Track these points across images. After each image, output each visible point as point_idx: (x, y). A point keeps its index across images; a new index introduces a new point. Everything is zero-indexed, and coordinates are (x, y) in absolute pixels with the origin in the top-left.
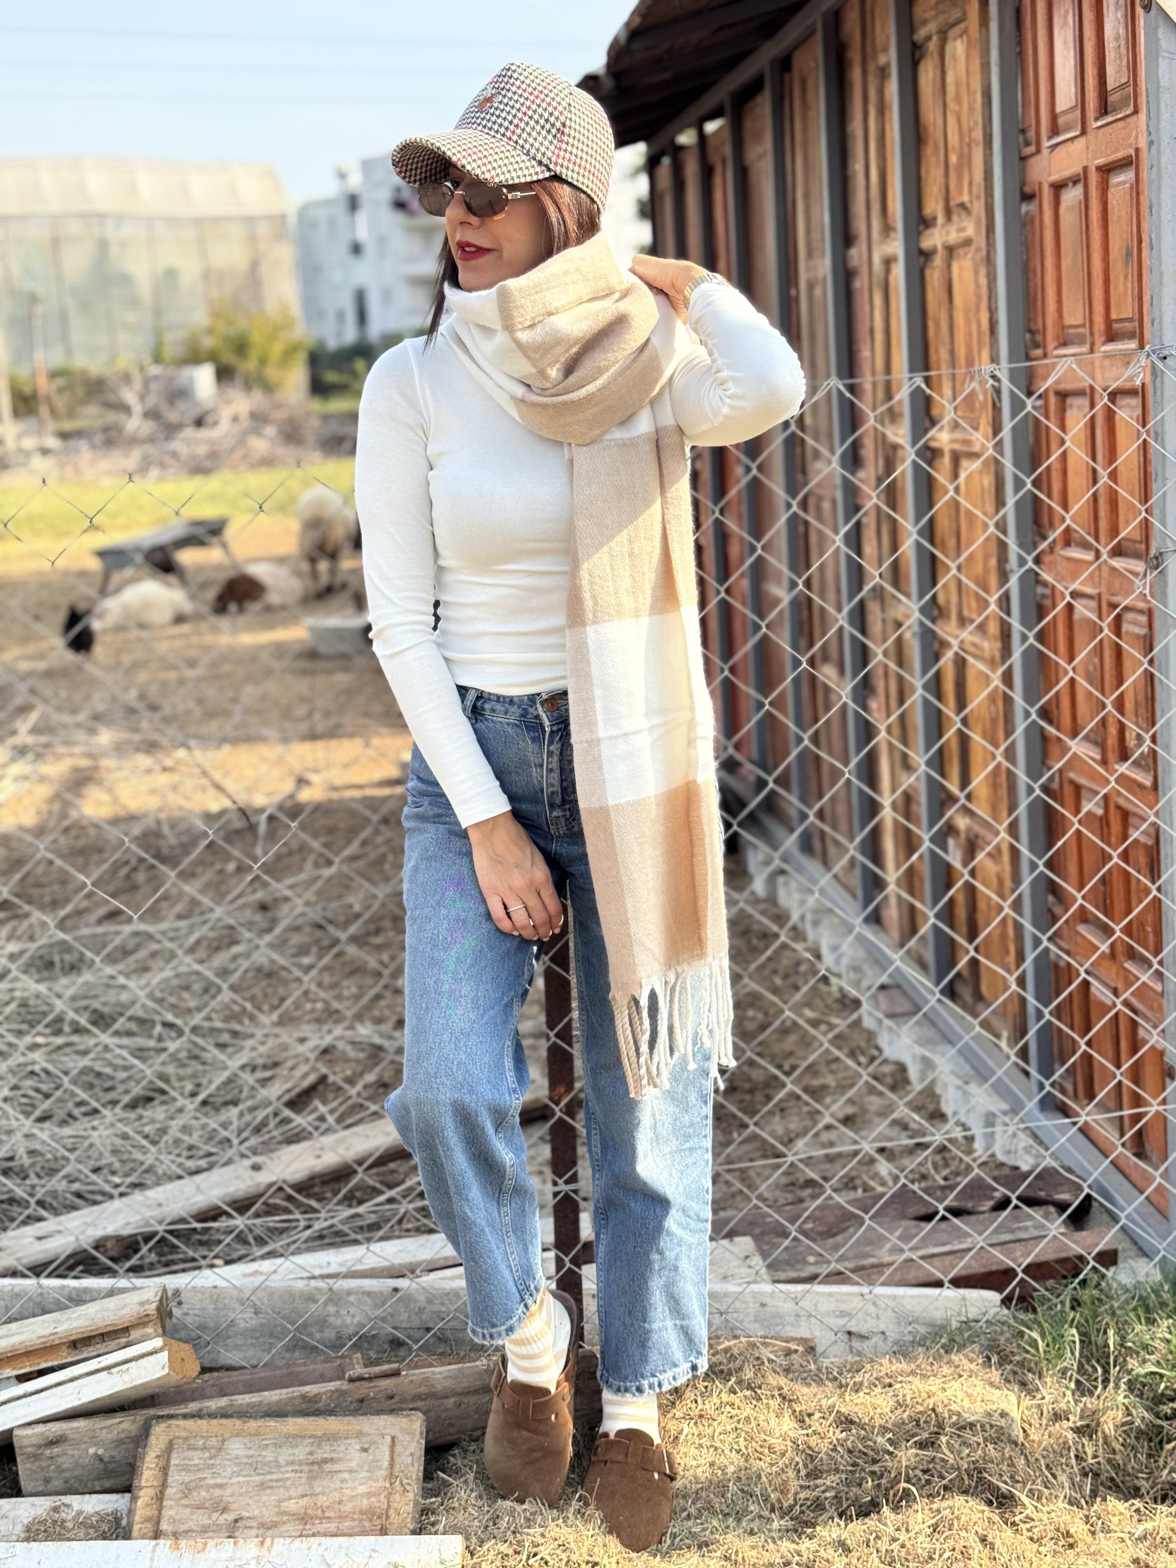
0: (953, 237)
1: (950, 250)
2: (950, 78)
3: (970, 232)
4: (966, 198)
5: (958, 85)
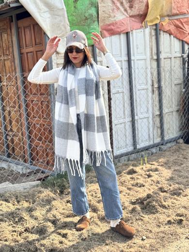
0: (5, 58)
1: (4, 60)
2: (3, 39)
3: (10, 57)
4: (8, 53)
5: (5, 40)
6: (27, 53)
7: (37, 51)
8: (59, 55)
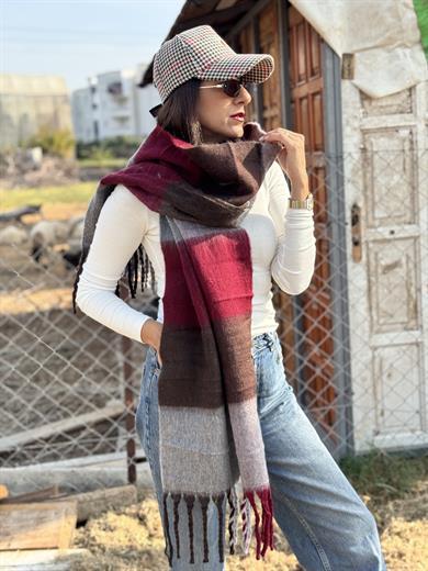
0: (273, 114)
3: (277, 113)
4: (276, 101)
6: (301, 99)
7: (314, 95)
8: (374, 104)
